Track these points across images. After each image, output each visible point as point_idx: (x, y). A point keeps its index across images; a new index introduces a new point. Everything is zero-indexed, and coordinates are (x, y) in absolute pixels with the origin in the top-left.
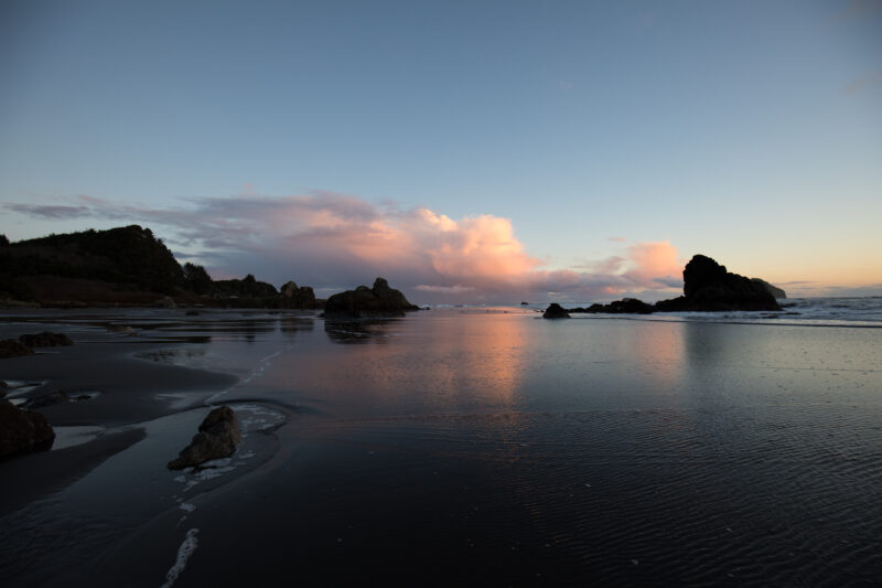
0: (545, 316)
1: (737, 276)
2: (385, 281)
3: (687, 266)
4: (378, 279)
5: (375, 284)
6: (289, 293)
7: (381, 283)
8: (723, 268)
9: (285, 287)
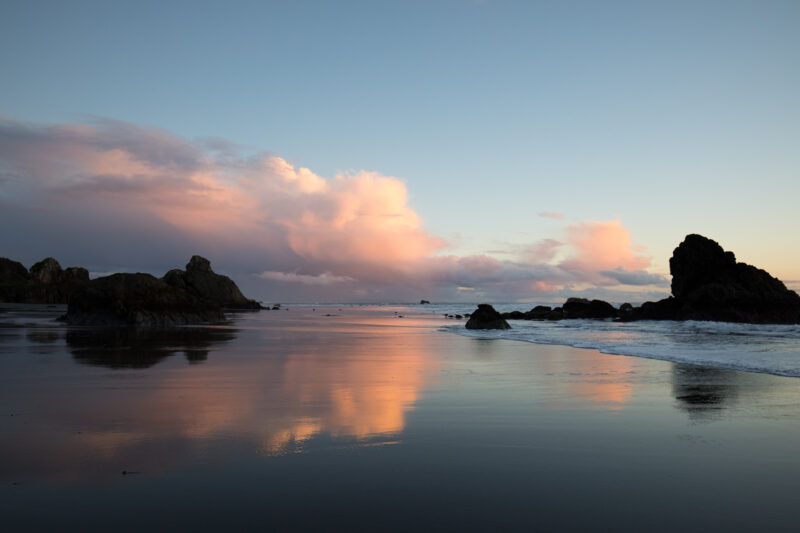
0: (469, 326)
1: (752, 269)
2: (207, 263)
3: (677, 252)
4: (194, 258)
5: (188, 266)
6: (45, 277)
7: (199, 265)
8: (731, 255)
9: (38, 267)
